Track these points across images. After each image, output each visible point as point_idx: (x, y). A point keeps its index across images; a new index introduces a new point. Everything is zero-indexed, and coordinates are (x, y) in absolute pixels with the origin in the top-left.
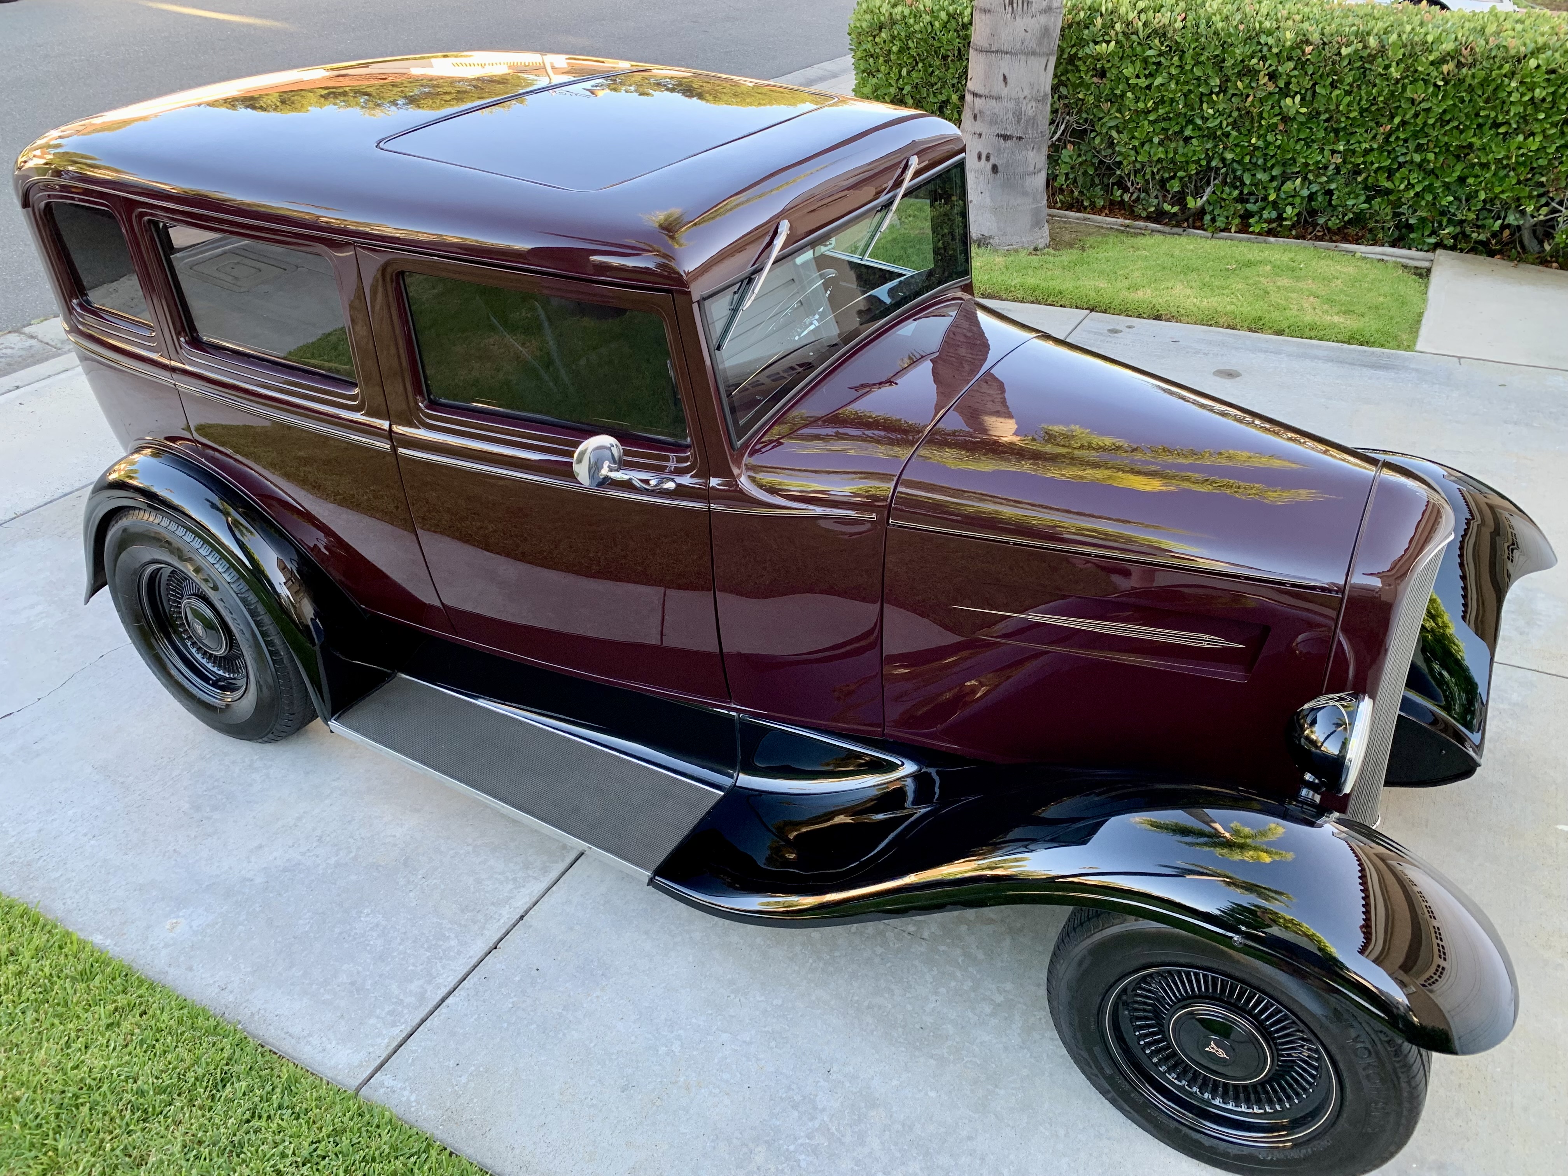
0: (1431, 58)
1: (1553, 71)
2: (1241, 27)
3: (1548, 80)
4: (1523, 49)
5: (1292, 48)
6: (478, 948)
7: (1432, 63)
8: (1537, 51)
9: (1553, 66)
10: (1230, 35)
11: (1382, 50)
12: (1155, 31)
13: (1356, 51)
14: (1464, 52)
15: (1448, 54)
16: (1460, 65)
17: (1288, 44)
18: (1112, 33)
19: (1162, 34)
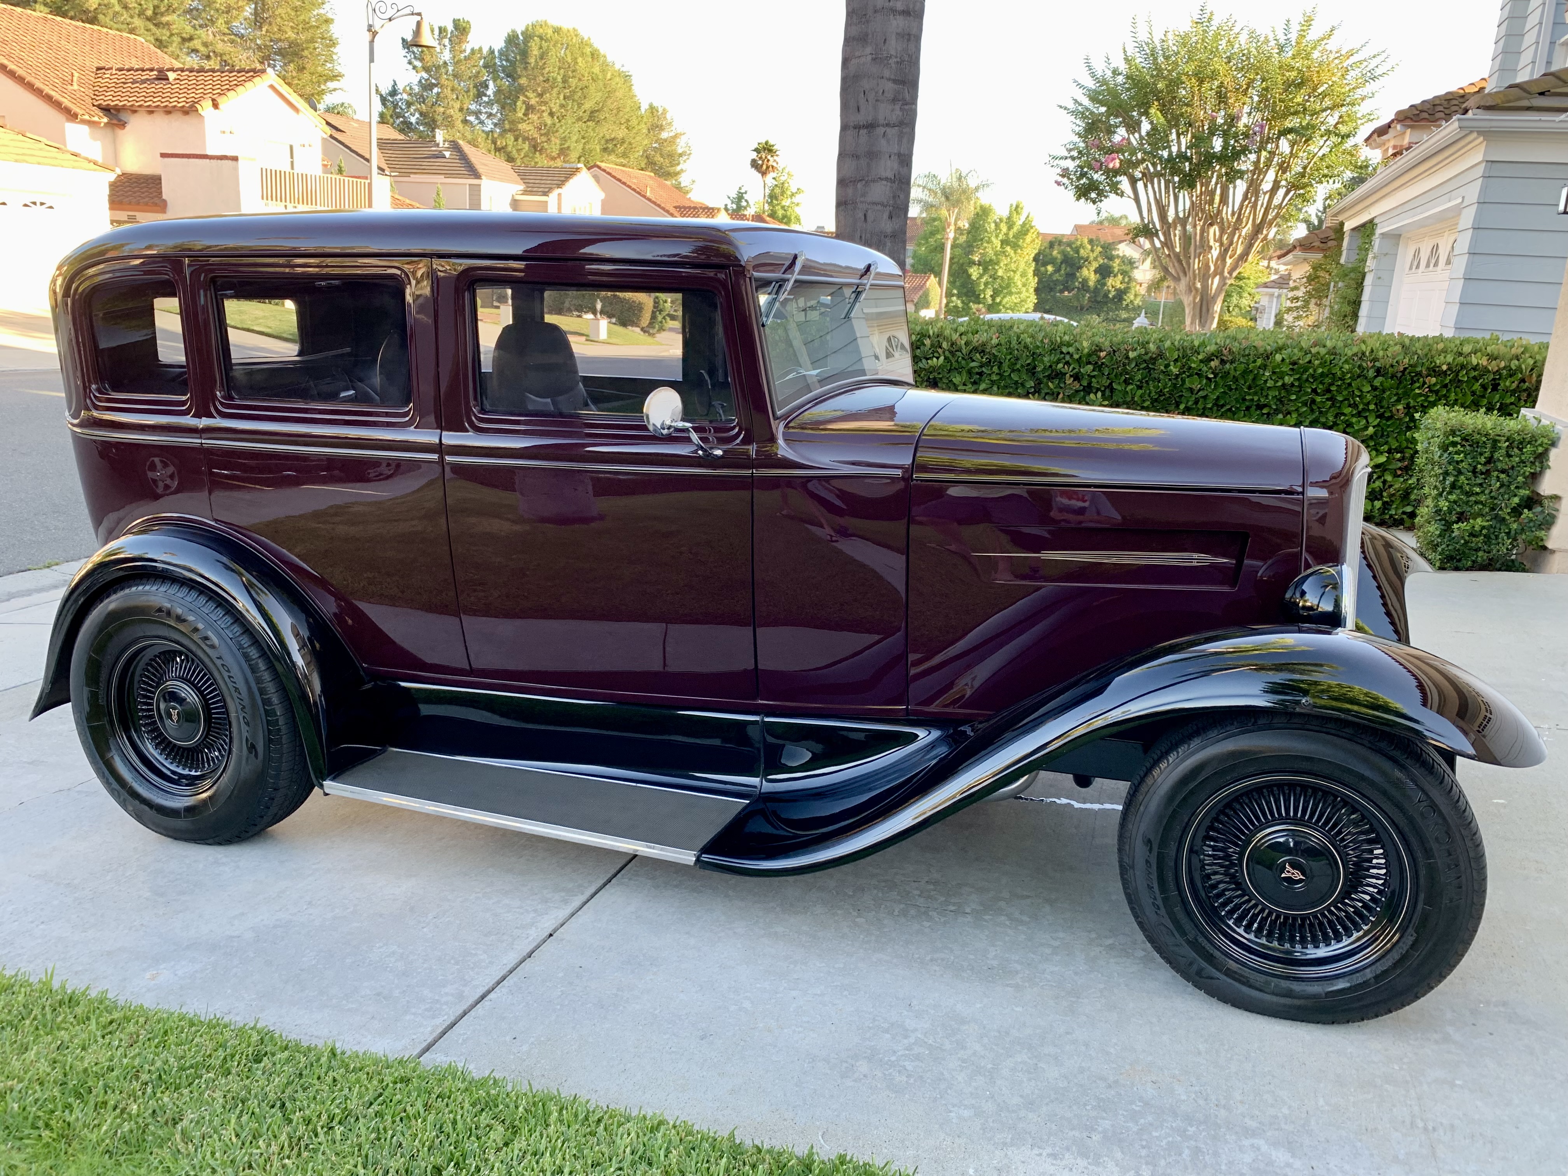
0: (1200, 357)
1: (1294, 363)
2: (1046, 341)
3: (1292, 370)
4: (1268, 348)
5: (1089, 355)
6: (512, 958)
7: (1201, 361)
8: (1279, 349)
9: (1295, 358)
10: (1038, 347)
11: (1161, 355)
12: (975, 349)
13: (1140, 356)
14: (1225, 352)
15: (1213, 354)
16: (1223, 362)
17: (1086, 351)
18: (940, 350)
19: (981, 349)
